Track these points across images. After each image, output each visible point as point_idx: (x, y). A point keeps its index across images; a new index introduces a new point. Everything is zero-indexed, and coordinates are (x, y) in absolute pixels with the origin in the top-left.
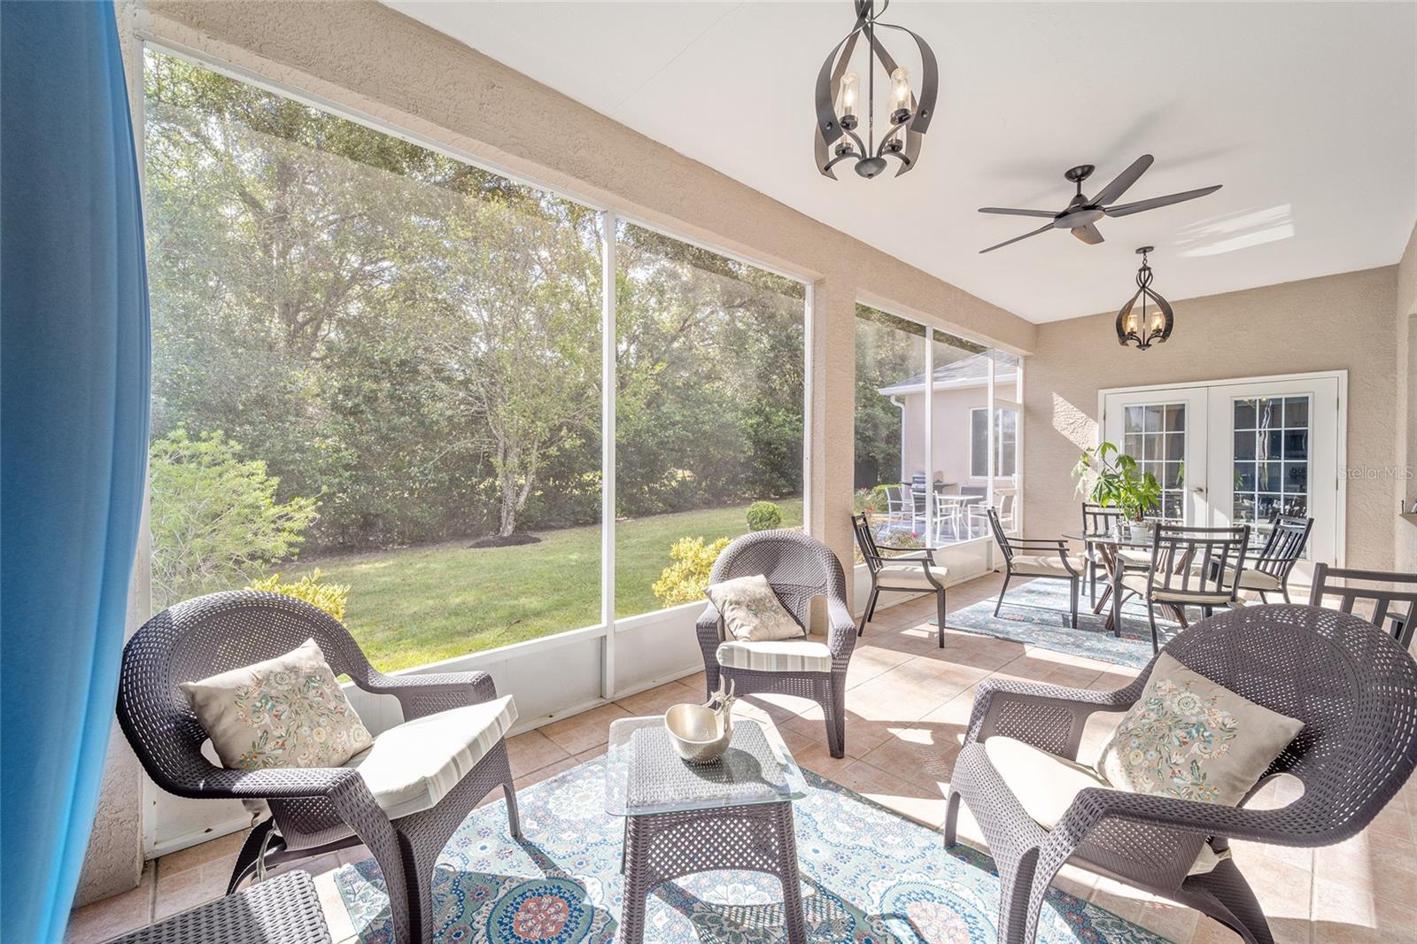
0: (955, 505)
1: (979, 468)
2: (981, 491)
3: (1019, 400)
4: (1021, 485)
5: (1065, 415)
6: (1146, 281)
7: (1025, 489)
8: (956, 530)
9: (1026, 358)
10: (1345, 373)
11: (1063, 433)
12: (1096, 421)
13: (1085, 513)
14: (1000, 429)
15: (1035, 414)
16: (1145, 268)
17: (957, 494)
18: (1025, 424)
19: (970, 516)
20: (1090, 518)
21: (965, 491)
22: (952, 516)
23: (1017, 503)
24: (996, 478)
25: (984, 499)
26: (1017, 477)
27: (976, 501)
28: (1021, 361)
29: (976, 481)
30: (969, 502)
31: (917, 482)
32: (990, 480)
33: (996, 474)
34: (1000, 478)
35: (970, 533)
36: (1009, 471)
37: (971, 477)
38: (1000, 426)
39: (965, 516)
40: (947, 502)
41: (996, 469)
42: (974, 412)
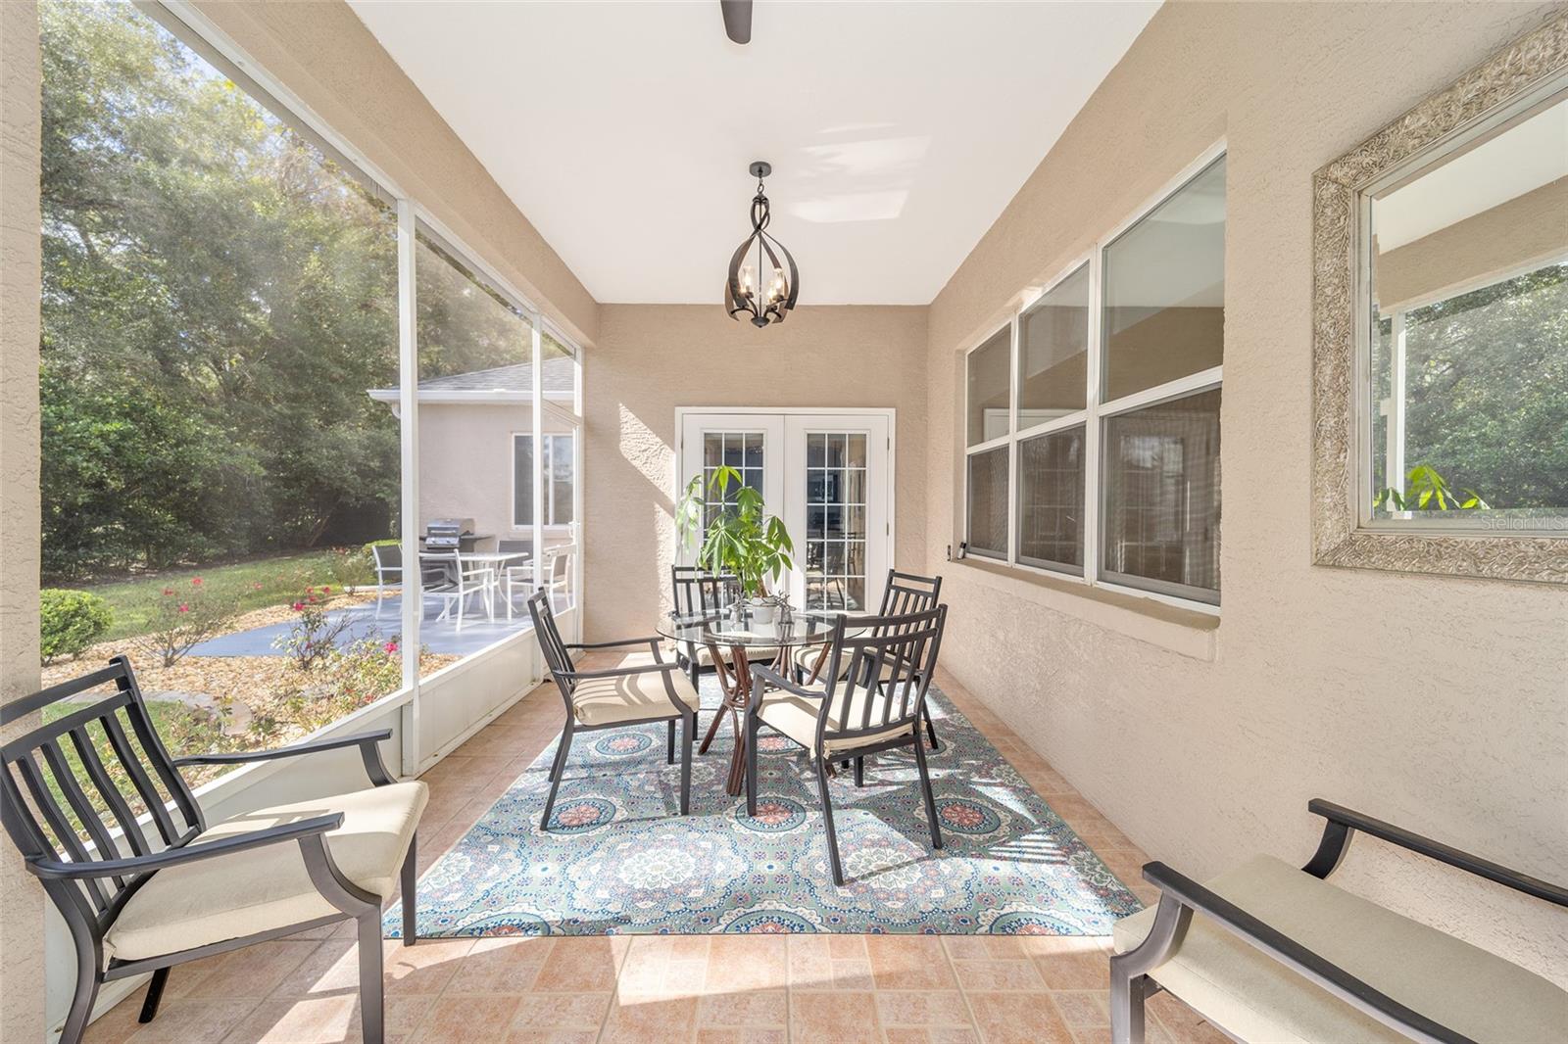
0: (488, 570)
1: (523, 515)
2: (526, 546)
3: (578, 411)
4: (581, 539)
5: (635, 438)
6: (762, 221)
7: (586, 543)
8: (489, 604)
9: (586, 350)
10: (894, 410)
11: (634, 463)
12: (673, 448)
13: (676, 581)
14: (550, 472)
15: (599, 434)
16: (761, 200)
17: (491, 551)
18: (586, 449)
19: (510, 583)
20: (681, 587)
21: (505, 547)
22: (484, 587)
23: (575, 562)
24: (546, 527)
25: (531, 557)
26: (575, 526)
27: (518, 562)
28: (579, 354)
29: (518, 531)
30: (509, 563)
31: (435, 535)
32: (536, 530)
33: (546, 522)
34: (551, 527)
35: (510, 606)
36: (563, 517)
37: (514, 527)
38: (551, 466)
39: (503, 584)
40: (476, 565)
41: (546, 517)
42: (516, 437)
